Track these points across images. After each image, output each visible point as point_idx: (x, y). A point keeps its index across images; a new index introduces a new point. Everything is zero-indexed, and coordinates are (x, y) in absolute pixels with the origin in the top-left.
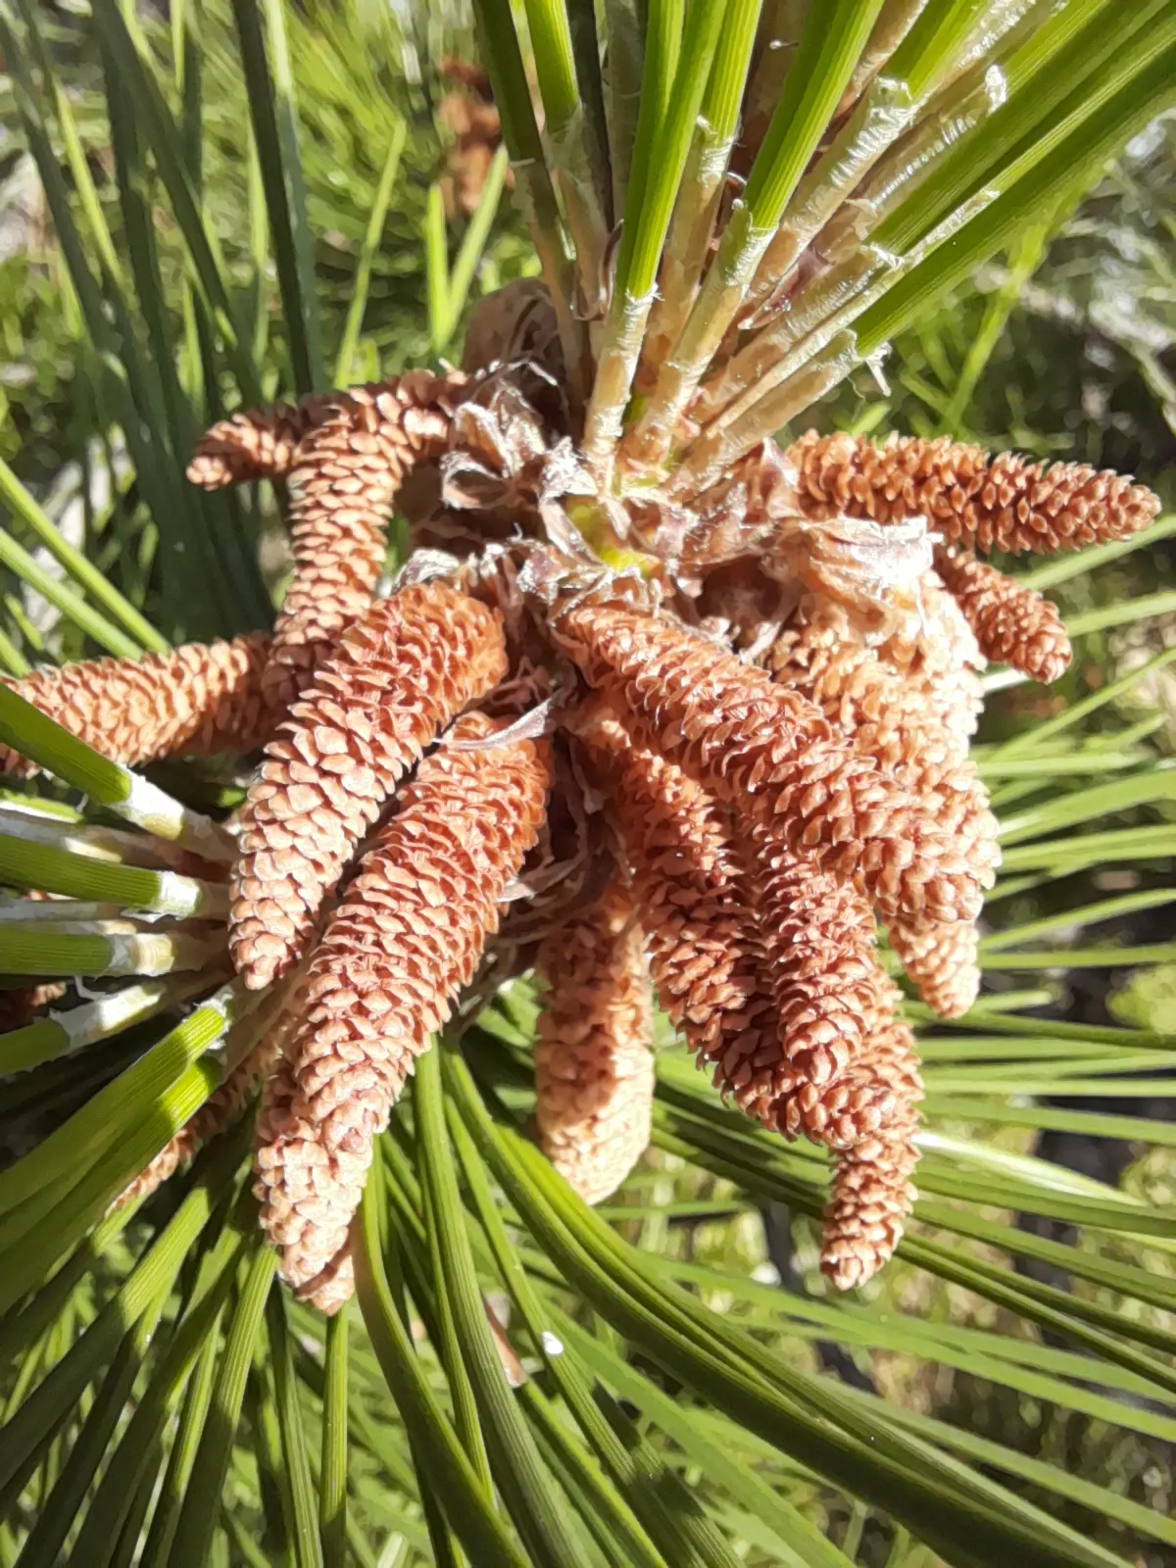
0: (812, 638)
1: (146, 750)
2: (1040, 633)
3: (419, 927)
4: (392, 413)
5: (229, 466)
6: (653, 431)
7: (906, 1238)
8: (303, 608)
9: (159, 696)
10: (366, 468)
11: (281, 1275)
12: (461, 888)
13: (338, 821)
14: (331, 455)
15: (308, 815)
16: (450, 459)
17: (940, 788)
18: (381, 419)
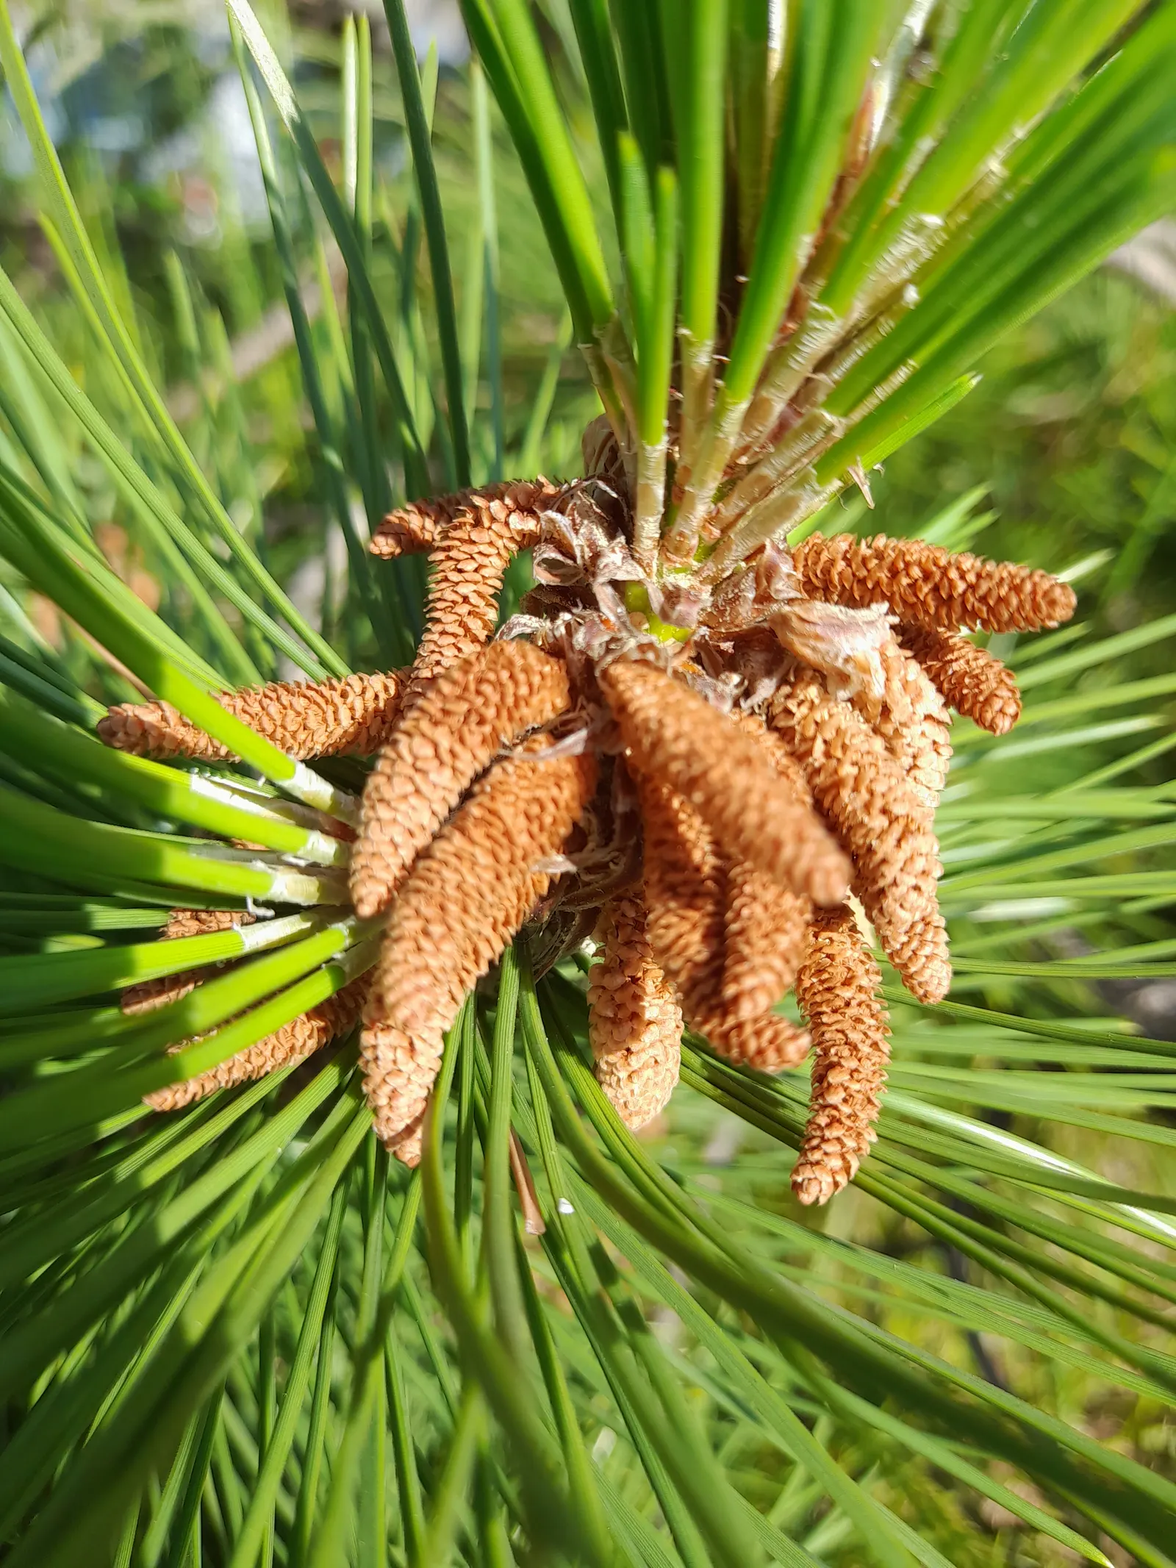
0: (798, 692)
1: (318, 748)
2: (993, 695)
3: (471, 879)
4: (501, 516)
5: (399, 542)
6: (681, 534)
7: (860, 1170)
8: (433, 652)
9: (330, 710)
10: (480, 553)
11: (375, 1129)
12: (505, 856)
13: (427, 804)
14: (457, 543)
15: (405, 797)
16: (540, 549)
17: (884, 811)
18: (493, 519)
